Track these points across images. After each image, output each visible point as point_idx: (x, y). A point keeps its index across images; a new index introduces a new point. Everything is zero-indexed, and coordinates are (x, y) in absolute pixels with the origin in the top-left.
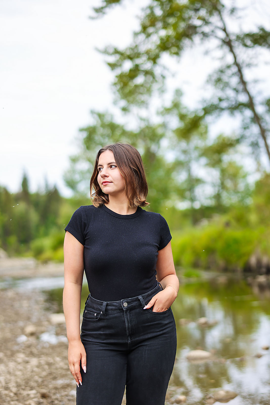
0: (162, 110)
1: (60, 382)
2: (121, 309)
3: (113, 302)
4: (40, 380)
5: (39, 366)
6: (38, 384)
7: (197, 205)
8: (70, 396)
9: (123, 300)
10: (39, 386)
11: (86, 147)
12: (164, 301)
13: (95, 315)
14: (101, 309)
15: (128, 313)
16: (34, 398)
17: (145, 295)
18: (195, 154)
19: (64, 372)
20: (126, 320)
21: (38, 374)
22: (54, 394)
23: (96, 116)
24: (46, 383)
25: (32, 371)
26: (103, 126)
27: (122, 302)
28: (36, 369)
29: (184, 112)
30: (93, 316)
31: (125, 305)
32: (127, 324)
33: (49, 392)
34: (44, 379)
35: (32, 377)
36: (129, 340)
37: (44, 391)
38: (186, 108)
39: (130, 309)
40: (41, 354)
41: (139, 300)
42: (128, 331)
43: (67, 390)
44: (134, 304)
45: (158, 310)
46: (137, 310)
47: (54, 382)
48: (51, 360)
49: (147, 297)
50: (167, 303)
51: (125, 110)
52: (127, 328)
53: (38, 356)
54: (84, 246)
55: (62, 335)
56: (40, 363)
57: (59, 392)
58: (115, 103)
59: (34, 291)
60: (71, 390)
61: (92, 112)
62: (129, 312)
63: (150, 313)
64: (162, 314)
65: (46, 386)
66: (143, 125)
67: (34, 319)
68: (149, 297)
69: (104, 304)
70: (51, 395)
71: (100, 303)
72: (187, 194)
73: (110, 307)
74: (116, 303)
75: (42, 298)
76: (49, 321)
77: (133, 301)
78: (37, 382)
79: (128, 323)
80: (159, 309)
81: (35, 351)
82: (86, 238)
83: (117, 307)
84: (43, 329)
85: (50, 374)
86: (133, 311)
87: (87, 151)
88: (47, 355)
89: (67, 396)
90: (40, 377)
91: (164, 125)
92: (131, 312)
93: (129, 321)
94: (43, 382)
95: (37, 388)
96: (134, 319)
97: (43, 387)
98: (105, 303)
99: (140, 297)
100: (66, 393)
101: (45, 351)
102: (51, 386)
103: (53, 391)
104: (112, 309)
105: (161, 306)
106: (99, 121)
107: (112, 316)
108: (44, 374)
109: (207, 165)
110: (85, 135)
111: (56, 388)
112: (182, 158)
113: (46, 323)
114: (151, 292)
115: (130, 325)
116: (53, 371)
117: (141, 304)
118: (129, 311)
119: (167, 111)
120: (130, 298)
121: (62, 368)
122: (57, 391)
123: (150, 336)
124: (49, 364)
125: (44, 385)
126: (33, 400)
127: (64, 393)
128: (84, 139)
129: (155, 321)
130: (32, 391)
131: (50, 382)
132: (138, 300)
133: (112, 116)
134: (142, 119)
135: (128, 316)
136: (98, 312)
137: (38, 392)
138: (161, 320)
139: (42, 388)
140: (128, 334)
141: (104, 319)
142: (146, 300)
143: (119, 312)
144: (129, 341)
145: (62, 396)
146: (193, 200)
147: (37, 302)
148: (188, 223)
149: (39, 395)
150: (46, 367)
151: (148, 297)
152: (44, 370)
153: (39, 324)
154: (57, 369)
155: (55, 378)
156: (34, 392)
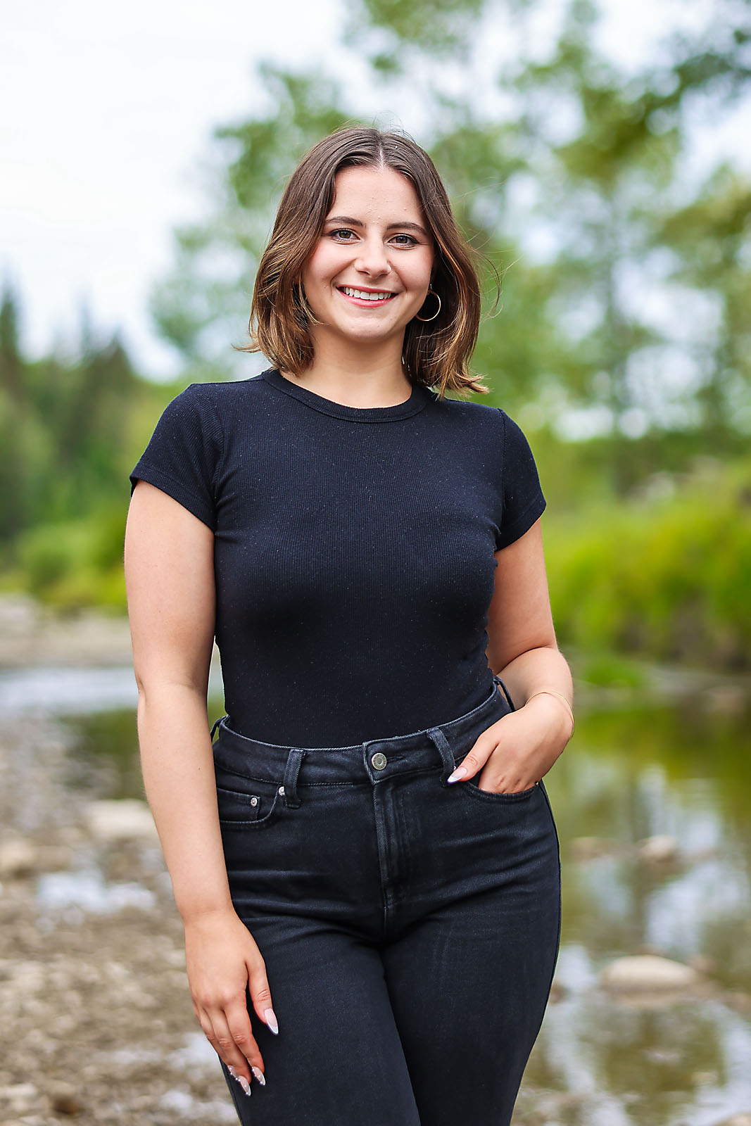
0: (519, 70)
1: (126, 1057)
2: (361, 781)
3: (330, 751)
4: (50, 1047)
5: (47, 993)
6: (42, 1062)
7: (636, 425)
8: (162, 1111)
9: (368, 746)
10: (45, 1068)
11: (235, 195)
12: (522, 753)
13: (254, 801)
14: (277, 775)
15: (388, 795)
16: (29, 1113)
17: (454, 728)
18: (631, 236)
19: (140, 1021)
20: (380, 824)
21: (42, 1025)
22: (105, 1101)
23: (279, 85)
24: (71, 1058)
25: (22, 1013)
26: (303, 120)
27: (367, 752)
28: (34, 1005)
29: (599, 80)
30: (242, 809)
31: (379, 761)
32: (382, 841)
33: (85, 1094)
34: (67, 1043)
35: (20, 1033)
36: (390, 901)
37: (65, 1088)
38: (605, 66)
39: (395, 780)
40: (54, 950)
41: (431, 745)
42: (385, 868)
43: (151, 1088)
44: (411, 759)
45: (499, 785)
46: (424, 785)
47: (102, 1056)
48: (90, 973)
49: (460, 734)
50: (536, 762)
51: (384, 65)
52: (383, 855)
53: (44, 954)
54: (214, 533)
55: (134, 880)
56: (49, 982)
57: (121, 1096)
58: (349, 38)
59: (28, 715)
60: (168, 1089)
61: (266, 70)
62: (392, 791)
63: (473, 796)
64: (516, 802)
65: (74, 1070)
66: (449, 124)
67: (30, 816)
68: (466, 735)
69: (293, 756)
70: (93, 1104)
71: (274, 754)
72: (601, 380)
73: (314, 771)
74: (339, 754)
75: (56, 743)
76: (83, 827)
77: (408, 748)
78: (36, 1052)
79: (389, 837)
80: (502, 781)
81: (31, 935)
82: (221, 501)
83: (347, 770)
84: (59, 854)
85: (89, 1025)
86: (408, 789)
87: (241, 210)
88: (76, 952)
89: (151, 1110)
90: (52, 1036)
91: (526, 127)
92: (398, 792)
93: (393, 828)
94: (60, 1053)
95: (41, 1078)
96: (412, 820)
97: (61, 1073)
98: (296, 753)
99: (436, 734)
100: (147, 1100)
101: (68, 936)
102: (90, 1071)
103: (99, 1091)
104: (323, 779)
105: (511, 771)
106: (290, 103)
107: (323, 804)
108: (65, 1023)
109: (676, 278)
110: (234, 152)
111: (110, 1080)
112: (586, 249)
113: (72, 834)
114: (477, 716)
115: (396, 844)
116: (100, 1014)
117: (441, 759)
118: (391, 789)
119: (538, 74)
120: (396, 738)
121: (132, 1006)
122: (115, 1092)
123: (468, 887)
124: (86, 989)
125: (63, 1067)
126: (23, 1122)
127: (139, 1101)
128: (233, 168)
129: (491, 830)
130: (20, 1085)
131: (88, 1055)
132: (425, 744)
133: (336, 90)
134: (445, 102)
135: (390, 805)
136: (267, 789)
137: (42, 1093)
138: (510, 824)
139: (56, 1078)
140: (385, 877)
141: (291, 818)
142: (458, 747)
143: (352, 791)
144: (388, 905)
145: (133, 1111)
146: (620, 403)
147: (39, 756)
148: (600, 486)
149: (45, 1104)
150: (74, 998)
151: (465, 732)
152: (64, 1009)
153: (44, 836)
154: (112, 1006)
155: (105, 1043)
156: (26, 1090)
